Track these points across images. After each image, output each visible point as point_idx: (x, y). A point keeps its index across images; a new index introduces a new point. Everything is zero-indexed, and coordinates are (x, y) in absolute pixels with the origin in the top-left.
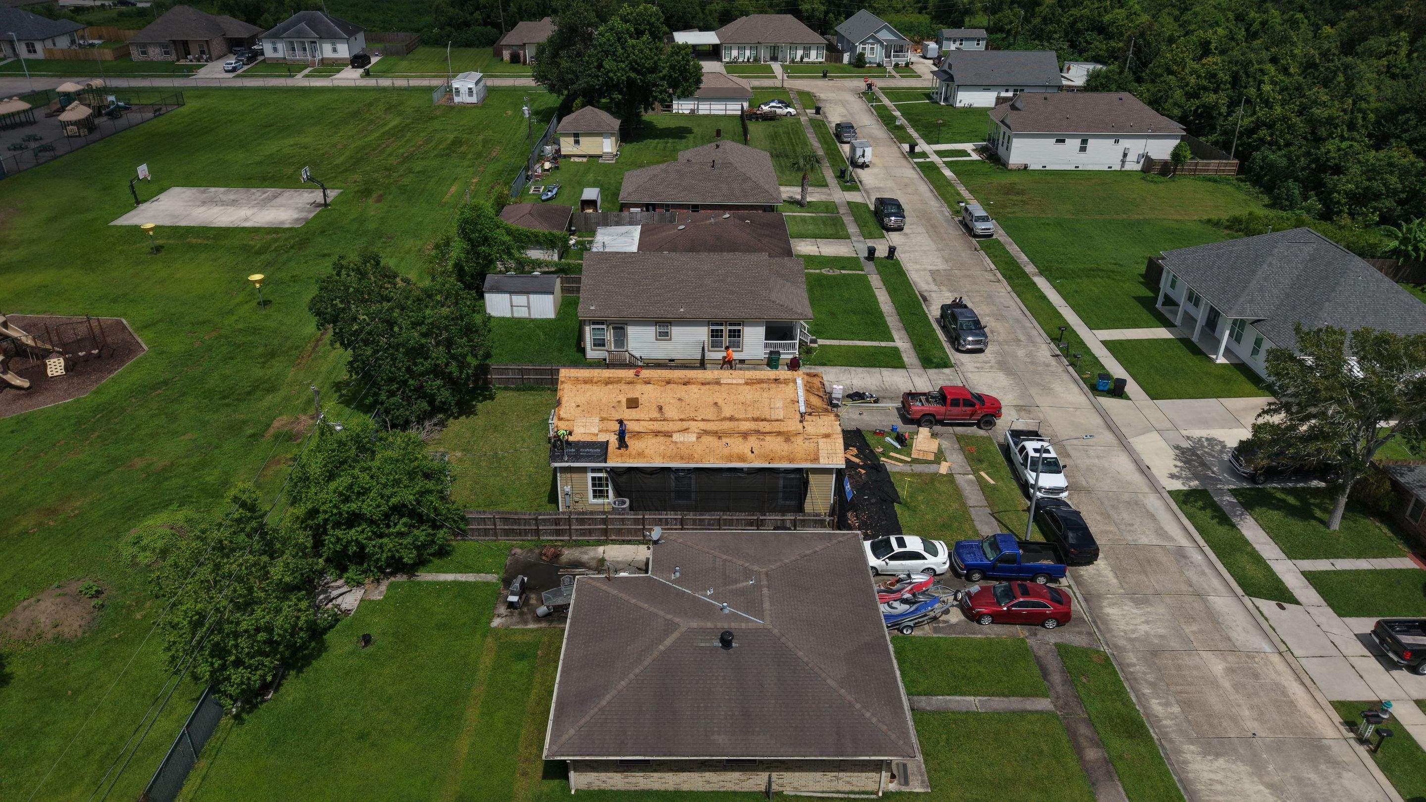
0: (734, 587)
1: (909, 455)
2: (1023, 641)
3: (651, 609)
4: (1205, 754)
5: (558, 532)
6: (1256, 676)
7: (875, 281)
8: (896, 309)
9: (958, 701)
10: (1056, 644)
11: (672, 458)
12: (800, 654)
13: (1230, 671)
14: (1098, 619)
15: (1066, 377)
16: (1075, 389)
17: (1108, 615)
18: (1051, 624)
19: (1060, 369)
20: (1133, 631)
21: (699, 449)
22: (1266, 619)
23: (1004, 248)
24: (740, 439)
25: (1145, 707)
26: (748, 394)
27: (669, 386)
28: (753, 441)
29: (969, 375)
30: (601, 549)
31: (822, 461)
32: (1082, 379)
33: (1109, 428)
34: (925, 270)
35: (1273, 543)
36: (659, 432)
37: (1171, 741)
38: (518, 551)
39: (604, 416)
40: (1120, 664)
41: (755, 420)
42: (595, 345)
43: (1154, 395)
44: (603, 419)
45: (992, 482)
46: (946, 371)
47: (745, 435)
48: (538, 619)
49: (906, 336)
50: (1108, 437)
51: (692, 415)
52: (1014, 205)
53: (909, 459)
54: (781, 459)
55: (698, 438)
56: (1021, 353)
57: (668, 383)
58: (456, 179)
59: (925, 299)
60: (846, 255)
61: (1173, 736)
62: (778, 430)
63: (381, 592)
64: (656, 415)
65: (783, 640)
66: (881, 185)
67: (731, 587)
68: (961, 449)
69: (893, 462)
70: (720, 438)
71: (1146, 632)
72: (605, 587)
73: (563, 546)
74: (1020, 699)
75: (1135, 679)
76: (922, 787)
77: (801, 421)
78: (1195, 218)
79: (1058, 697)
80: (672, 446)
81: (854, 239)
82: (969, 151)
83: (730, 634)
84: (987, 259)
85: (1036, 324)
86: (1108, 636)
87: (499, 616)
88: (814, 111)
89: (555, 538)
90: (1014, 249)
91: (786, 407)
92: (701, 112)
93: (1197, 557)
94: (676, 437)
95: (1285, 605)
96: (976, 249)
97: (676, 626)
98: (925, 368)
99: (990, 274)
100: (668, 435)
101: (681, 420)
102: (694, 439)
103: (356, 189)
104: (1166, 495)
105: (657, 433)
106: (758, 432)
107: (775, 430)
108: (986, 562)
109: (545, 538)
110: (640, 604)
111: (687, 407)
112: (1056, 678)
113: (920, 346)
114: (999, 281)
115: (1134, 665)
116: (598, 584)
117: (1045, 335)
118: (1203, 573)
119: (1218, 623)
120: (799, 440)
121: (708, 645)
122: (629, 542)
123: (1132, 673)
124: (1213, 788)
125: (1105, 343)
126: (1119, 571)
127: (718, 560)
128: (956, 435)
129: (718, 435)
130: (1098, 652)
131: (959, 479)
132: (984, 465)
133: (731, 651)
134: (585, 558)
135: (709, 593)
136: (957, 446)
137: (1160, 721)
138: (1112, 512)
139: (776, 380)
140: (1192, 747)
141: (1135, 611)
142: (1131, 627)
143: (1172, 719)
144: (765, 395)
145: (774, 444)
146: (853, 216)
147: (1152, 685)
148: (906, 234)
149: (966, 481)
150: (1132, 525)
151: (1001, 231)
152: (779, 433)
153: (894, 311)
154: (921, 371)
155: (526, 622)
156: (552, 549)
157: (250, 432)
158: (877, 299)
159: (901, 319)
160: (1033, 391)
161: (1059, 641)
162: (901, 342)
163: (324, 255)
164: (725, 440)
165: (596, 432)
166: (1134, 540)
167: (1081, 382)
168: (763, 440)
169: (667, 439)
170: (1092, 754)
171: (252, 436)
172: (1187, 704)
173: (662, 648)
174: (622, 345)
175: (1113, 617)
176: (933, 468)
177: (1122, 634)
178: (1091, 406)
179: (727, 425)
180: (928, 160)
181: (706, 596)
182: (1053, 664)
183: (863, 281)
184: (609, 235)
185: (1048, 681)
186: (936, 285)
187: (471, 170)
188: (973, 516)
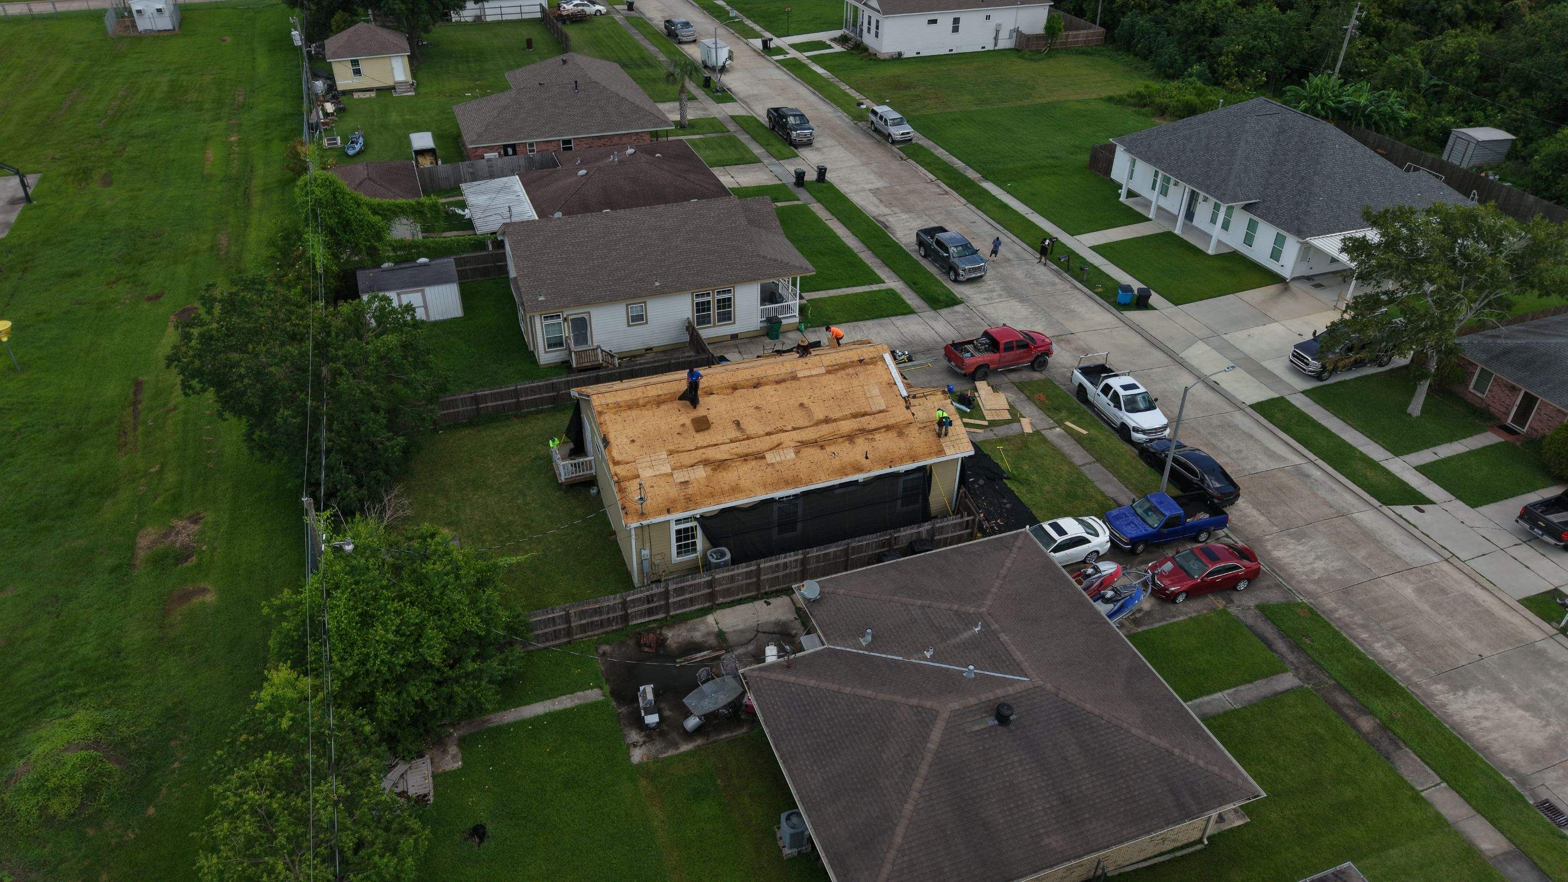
0: (958, 640)
1: (983, 418)
2: (1224, 611)
3: (881, 696)
4: (1454, 688)
5: (650, 612)
6: (1443, 591)
7: (818, 210)
8: (863, 242)
9: (1208, 703)
10: (1257, 607)
11: (775, 486)
12: (1088, 707)
13: (1420, 591)
14: (1278, 568)
15: (1080, 295)
16: (1096, 307)
17: (1279, 559)
18: (1242, 586)
19: (1068, 286)
20: (1313, 571)
21: (803, 468)
22: (1415, 526)
23: (932, 154)
24: (847, 443)
25: (1375, 656)
26: (836, 384)
27: (739, 393)
28: (862, 445)
29: (984, 309)
30: (710, 619)
31: (947, 451)
32: (1096, 293)
33: (1153, 344)
34: (863, 190)
35: (1373, 443)
36: (747, 455)
37: (1416, 685)
38: (606, 648)
39: (672, 447)
40: (1324, 613)
41: (855, 416)
42: (550, 346)
43: (1177, 301)
44: (671, 453)
45: (1085, 432)
46: (958, 308)
47: (850, 438)
48: (689, 736)
49: (892, 274)
50: (1159, 356)
51: (779, 425)
52: (912, 101)
53: (986, 423)
54: (902, 460)
55: (797, 453)
56: (1019, 274)
57: (735, 388)
58: (206, 140)
59: (886, 227)
60: (770, 183)
61: (1416, 679)
62: (885, 423)
63: (454, 757)
64: (734, 434)
65: (1062, 695)
66: (755, 92)
67: (953, 641)
68: (1029, 398)
69: (971, 430)
70: (822, 447)
71: (1325, 569)
72: (793, 679)
73: (661, 628)
74: (1264, 681)
75: (1347, 625)
76: (1239, 818)
77: (908, 408)
78: (1094, 96)
79: (1296, 669)
80: (769, 469)
81: (766, 162)
82: (828, 42)
83: (1002, 705)
84: (920, 168)
85: (1014, 238)
86: (1293, 583)
87: (635, 746)
88: (626, 7)
89: (647, 619)
90: (940, 152)
91: (882, 394)
92: (489, 19)
93: (1317, 474)
94: (771, 457)
95: (1421, 507)
96: (902, 158)
97: (934, 714)
98: (935, 309)
99: (934, 186)
100: (759, 456)
101: (768, 434)
102: (793, 455)
103: (63, 170)
104: (1249, 410)
105: (745, 457)
106: (863, 431)
107: (882, 424)
108: (1150, 530)
109: (635, 622)
110: (860, 692)
111: (770, 416)
112: (1281, 645)
113: (915, 283)
114: (947, 193)
115: (1336, 610)
116: (781, 677)
117: (1030, 250)
118: (1333, 490)
119: (1378, 542)
120: (913, 431)
121: (982, 726)
122: (740, 602)
123: (1339, 619)
124: (1482, 725)
125: (1094, 248)
126: (1257, 505)
127: (911, 608)
128: (1013, 383)
129: (818, 444)
130: (1299, 604)
131: (1049, 434)
132: (1064, 414)
133: (1012, 727)
134: (698, 636)
135: (928, 655)
136: (1022, 396)
137: (1395, 666)
138: (1213, 441)
139: (861, 361)
140: (1439, 687)
141: (1300, 548)
142: (1308, 568)
143: (1404, 661)
144: (855, 382)
145: (886, 443)
146: (748, 133)
147: (1364, 627)
148: (818, 149)
149: (1055, 434)
150: (1240, 451)
151: (918, 134)
152: (888, 428)
153: (861, 245)
154: (932, 313)
155: (676, 745)
156: (651, 635)
157: (110, 562)
158: (835, 233)
159: (873, 252)
160: (1058, 316)
161: (1257, 602)
162: (892, 283)
163: (71, 275)
164: (829, 449)
165: (669, 471)
166: (1254, 468)
167: (1097, 298)
168: (873, 440)
169: (762, 462)
170: (1366, 724)
171: (114, 570)
172: (1406, 639)
173: (932, 746)
174: (585, 341)
175: (1286, 560)
176: (1014, 429)
177: (1304, 577)
178: (1121, 324)
179: (825, 429)
180: (788, 56)
181: (926, 659)
182: (1268, 631)
183: (804, 211)
184: (483, 193)
185: (1276, 652)
186: (886, 206)
187: (221, 125)
188: (1090, 477)
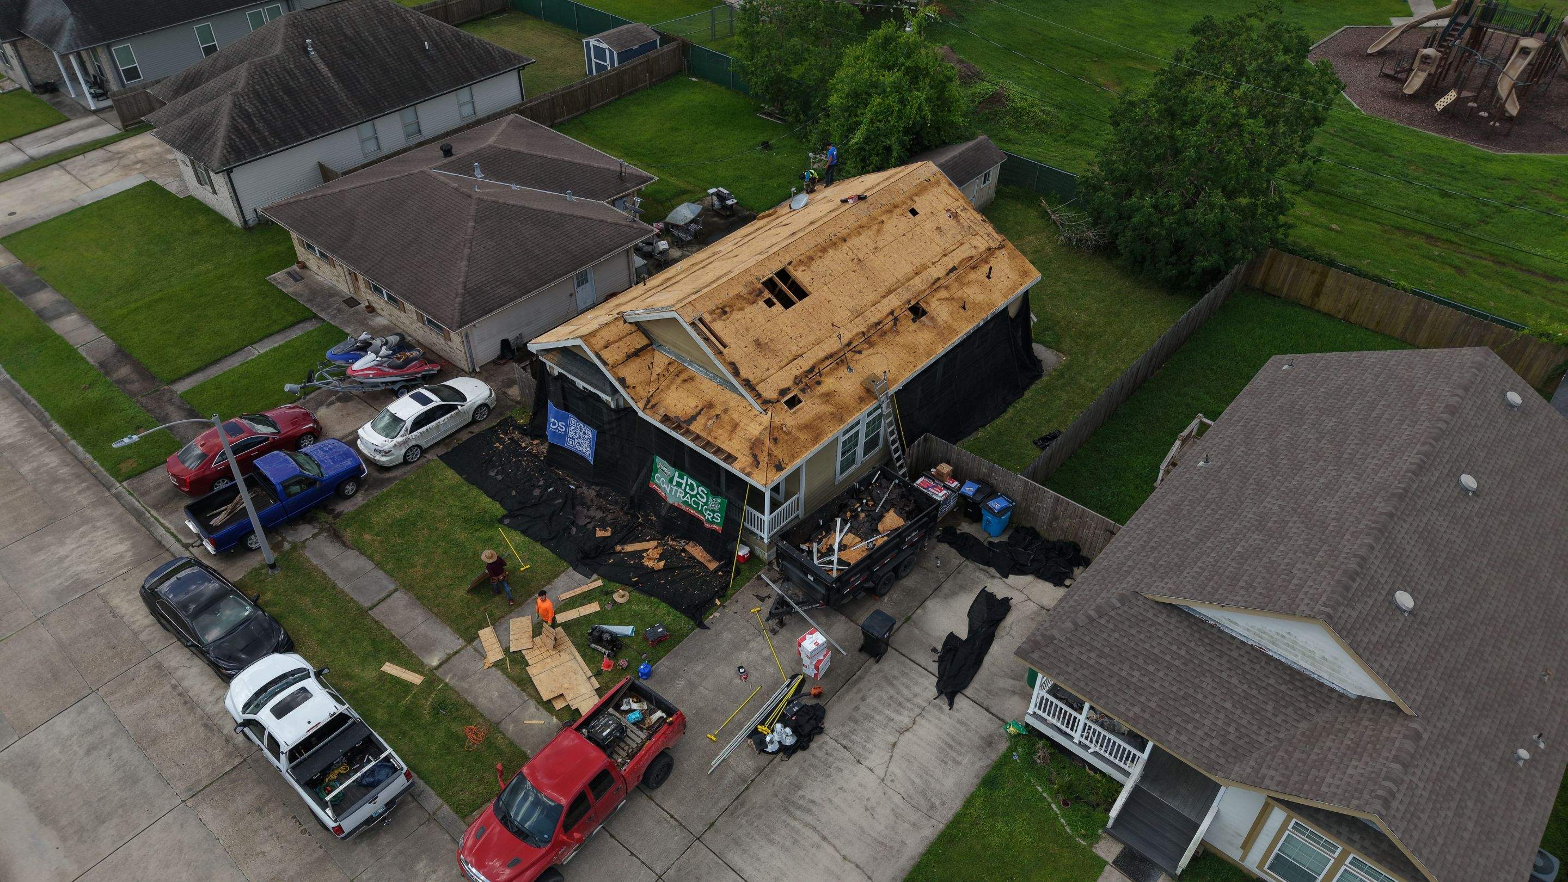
17: (122, 543)
20: (83, 535)
25: (66, 448)
37: (36, 436)
40: (100, 482)
45: (387, 668)
61: (33, 441)
69: (578, 591)
74: (212, 378)
75: (79, 477)
79: (170, 400)
86: (120, 510)
112: (177, 419)
115: (80, 492)
123: (84, 482)
126: (114, 625)
130: (130, 477)
131: (449, 640)
136: (512, 729)
137: (48, 449)
140: (10, 441)
141: (80, 568)
142: (85, 540)
143: (34, 456)
147: (56, 482)
170: (124, 372)
177: (99, 524)
185: (185, 410)
188: (380, 574)
